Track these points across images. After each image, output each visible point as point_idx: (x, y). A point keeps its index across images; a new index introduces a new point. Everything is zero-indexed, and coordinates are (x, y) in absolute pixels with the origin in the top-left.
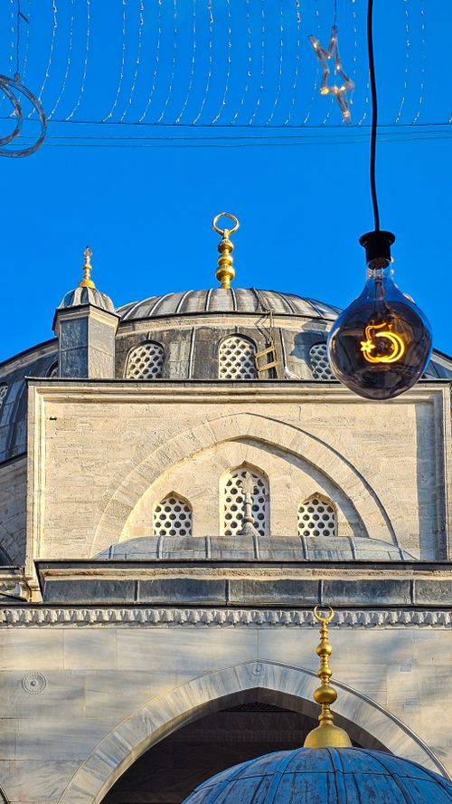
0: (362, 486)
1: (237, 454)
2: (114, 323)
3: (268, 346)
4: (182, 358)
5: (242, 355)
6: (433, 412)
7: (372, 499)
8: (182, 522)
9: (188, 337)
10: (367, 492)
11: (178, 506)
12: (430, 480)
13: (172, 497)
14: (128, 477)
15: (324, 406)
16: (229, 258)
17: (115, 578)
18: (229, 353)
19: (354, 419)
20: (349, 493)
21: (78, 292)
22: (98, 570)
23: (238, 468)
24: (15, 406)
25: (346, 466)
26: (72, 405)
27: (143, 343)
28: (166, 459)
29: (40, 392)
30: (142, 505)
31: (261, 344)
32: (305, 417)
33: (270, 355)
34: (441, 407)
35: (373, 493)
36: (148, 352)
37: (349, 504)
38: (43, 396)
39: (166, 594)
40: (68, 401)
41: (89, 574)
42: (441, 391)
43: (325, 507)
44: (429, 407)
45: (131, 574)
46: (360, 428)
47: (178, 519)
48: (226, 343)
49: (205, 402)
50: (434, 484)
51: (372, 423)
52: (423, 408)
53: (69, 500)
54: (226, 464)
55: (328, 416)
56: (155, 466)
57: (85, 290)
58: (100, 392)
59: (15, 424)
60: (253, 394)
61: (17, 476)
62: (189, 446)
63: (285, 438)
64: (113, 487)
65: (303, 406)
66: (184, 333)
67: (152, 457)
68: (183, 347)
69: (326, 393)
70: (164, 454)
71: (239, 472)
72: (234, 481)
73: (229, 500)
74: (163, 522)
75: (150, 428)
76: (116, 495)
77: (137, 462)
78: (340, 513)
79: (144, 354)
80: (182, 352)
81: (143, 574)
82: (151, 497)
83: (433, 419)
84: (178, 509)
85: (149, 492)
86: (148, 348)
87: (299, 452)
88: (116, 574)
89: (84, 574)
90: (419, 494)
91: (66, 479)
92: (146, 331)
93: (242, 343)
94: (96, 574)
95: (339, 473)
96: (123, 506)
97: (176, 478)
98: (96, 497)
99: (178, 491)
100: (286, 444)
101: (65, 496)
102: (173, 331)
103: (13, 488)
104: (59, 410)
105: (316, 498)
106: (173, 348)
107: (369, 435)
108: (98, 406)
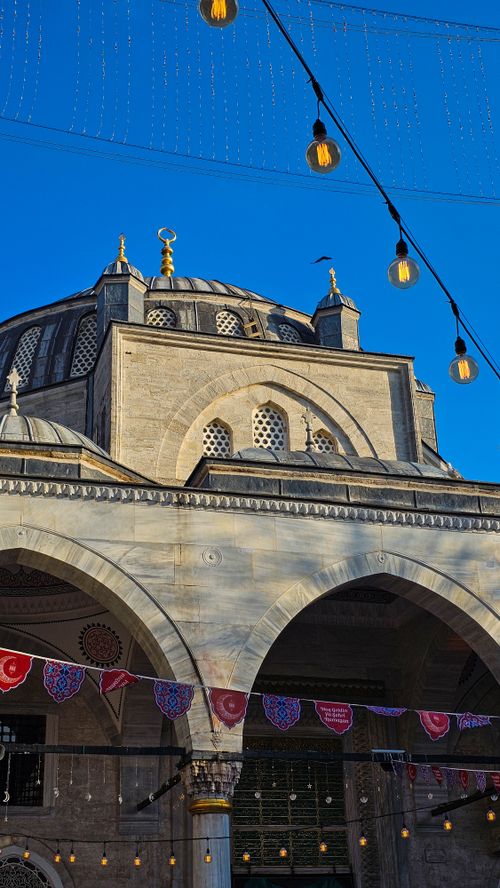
0: (355, 427)
1: (265, 395)
2: (143, 290)
3: (251, 321)
4: (190, 322)
5: (233, 325)
6: (400, 378)
7: (363, 438)
8: (223, 442)
9: (192, 308)
10: (358, 431)
11: (220, 429)
12: (402, 427)
13: (216, 423)
14: (186, 403)
15: (325, 366)
16: (171, 259)
17: (263, 476)
18: (223, 322)
19: (347, 378)
20: (347, 432)
21: (119, 264)
22: (251, 468)
23: (263, 405)
24: (51, 343)
25: (343, 412)
26: (143, 344)
27: (157, 308)
28: (214, 393)
29: (121, 331)
30: (195, 426)
31: (246, 319)
32: (313, 372)
33: (254, 327)
34: (407, 376)
35: (363, 433)
36: (161, 315)
37: (346, 439)
38: (122, 335)
39: (302, 492)
40: (140, 341)
41: (244, 471)
42: (407, 364)
43: (327, 441)
44: (397, 375)
45: (276, 474)
46: (352, 385)
47: (219, 439)
48: (220, 314)
49: (242, 353)
50: (405, 430)
51: (359, 382)
52: (393, 375)
53: (141, 417)
54: (256, 401)
55: (329, 373)
56: (205, 397)
57: (123, 263)
58: (166, 337)
59: (53, 357)
60: (277, 351)
61: (67, 396)
62: (230, 385)
63: (300, 387)
64: (175, 410)
65: (311, 364)
66: (188, 304)
67: (203, 390)
68: (189, 314)
69: (328, 357)
70: (212, 389)
71: (264, 409)
72: (260, 414)
73: (257, 428)
74: (209, 441)
75: (201, 368)
76: (176, 416)
77: (192, 392)
78: (340, 445)
79: (158, 316)
80: (190, 318)
81: (285, 474)
82: (202, 420)
83: (401, 384)
84: (219, 432)
85: (200, 417)
86: (161, 312)
87: (310, 397)
88: (265, 473)
89: (240, 471)
90: (395, 436)
91: (138, 400)
92: (158, 299)
93: (231, 316)
94: (249, 471)
95: (339, 416)
96: (182, 425)
97: (220, 407)
98: (162, 417)
99: (222, 418)
100: (300, 390)
101: (138, 413)
102: (179, 301)
103: (64, 405)
104: (133, 347)
105: (320, 433)
106: (182, 314)
107: (358, 391)
108: (162, 347)
